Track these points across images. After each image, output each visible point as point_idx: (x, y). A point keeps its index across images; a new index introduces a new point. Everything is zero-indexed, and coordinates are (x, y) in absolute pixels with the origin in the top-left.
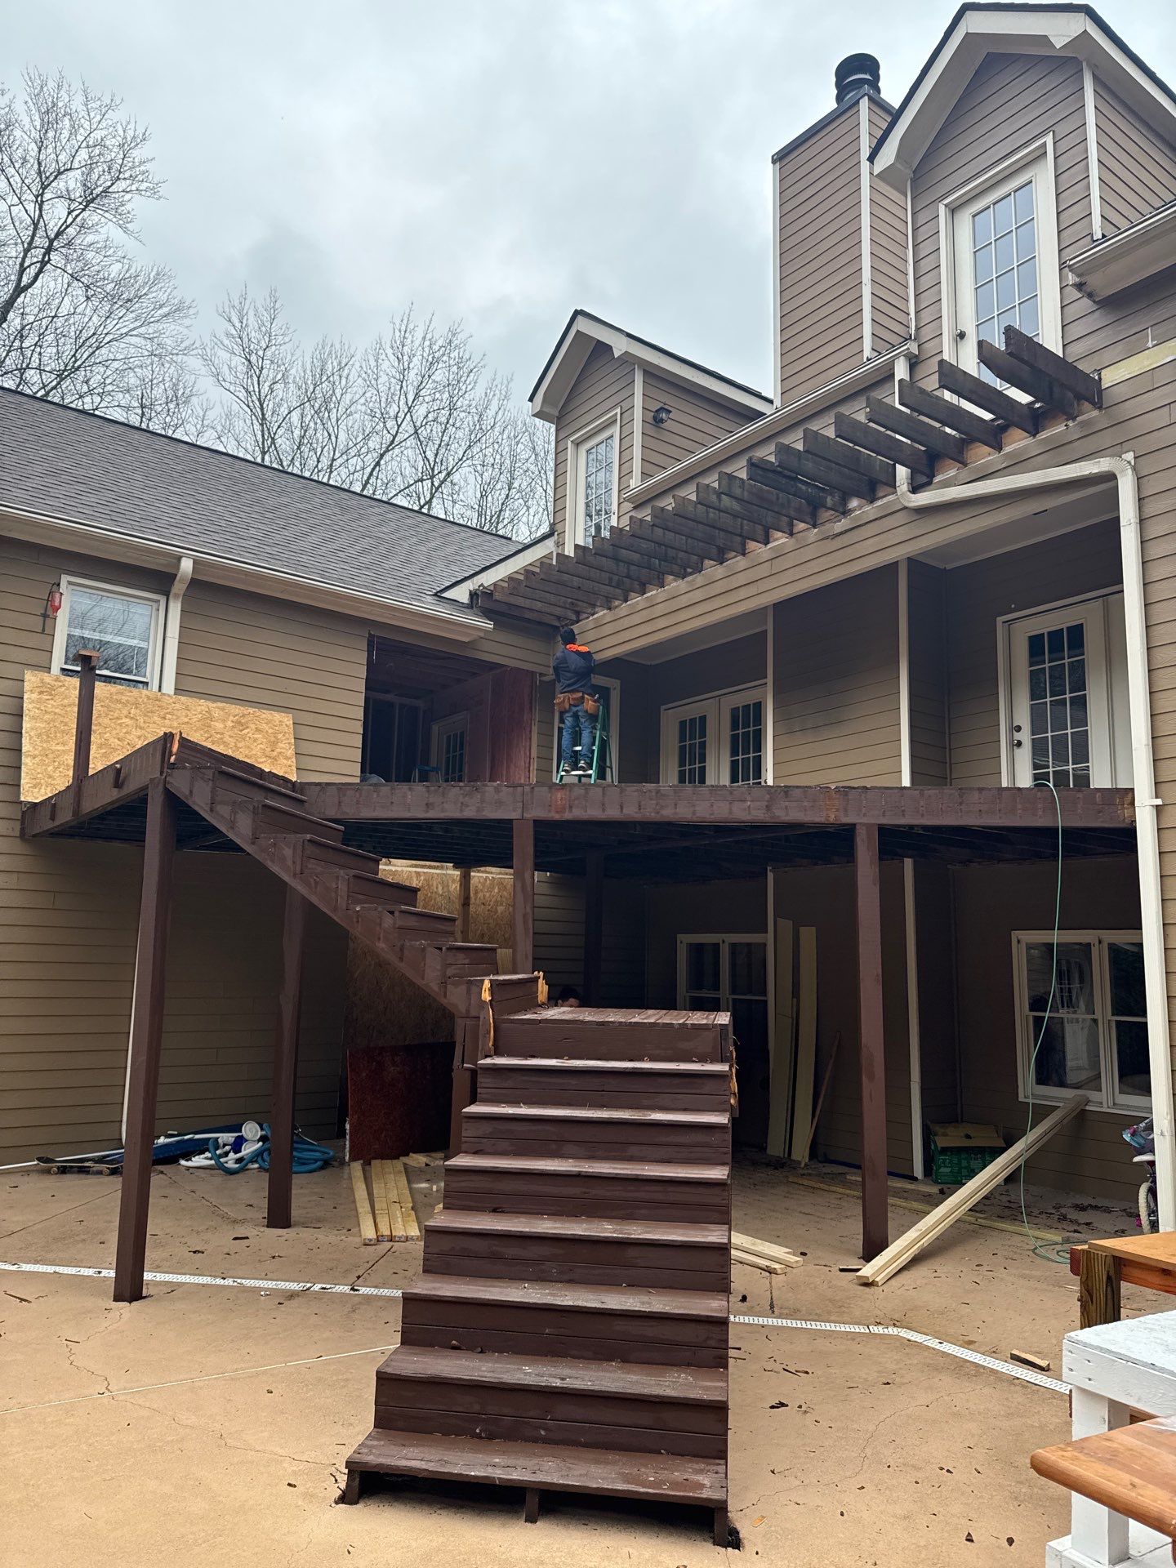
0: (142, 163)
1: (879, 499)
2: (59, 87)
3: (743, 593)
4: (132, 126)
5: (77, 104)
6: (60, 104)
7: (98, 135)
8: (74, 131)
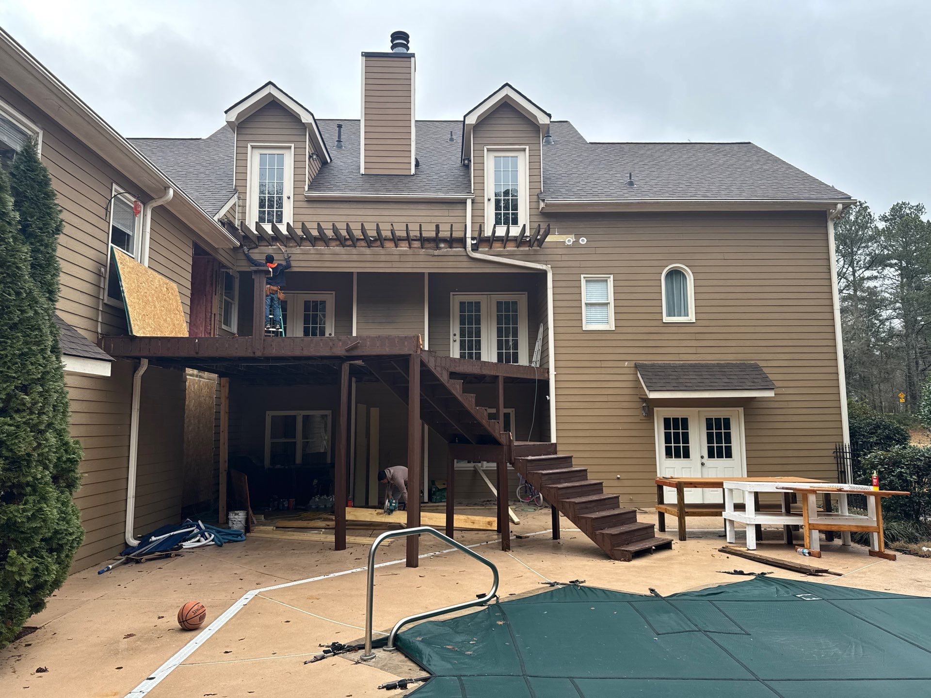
1: (454, 248)
3: (382, 265)
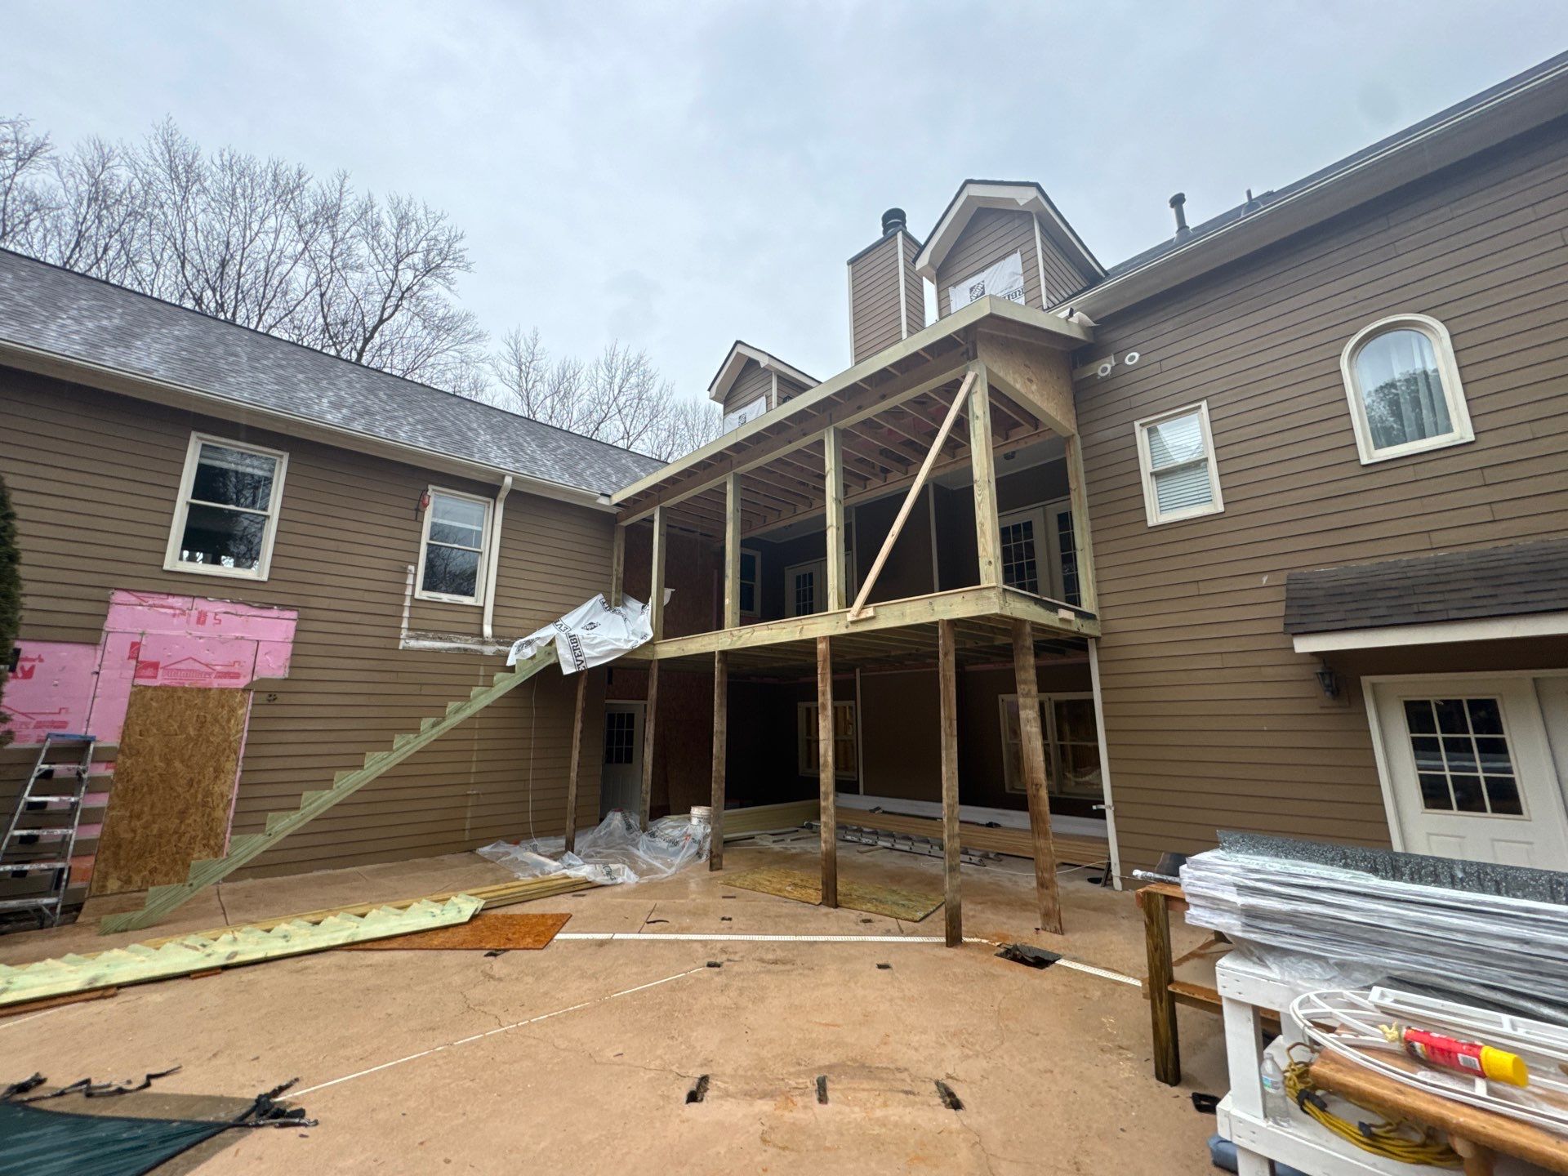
0: (460, 251)
2: (410, 204)
4: (454, 230)
5: (421, 214)
6: (410, 214)
7: (433, 233)
8: (418, 231)
